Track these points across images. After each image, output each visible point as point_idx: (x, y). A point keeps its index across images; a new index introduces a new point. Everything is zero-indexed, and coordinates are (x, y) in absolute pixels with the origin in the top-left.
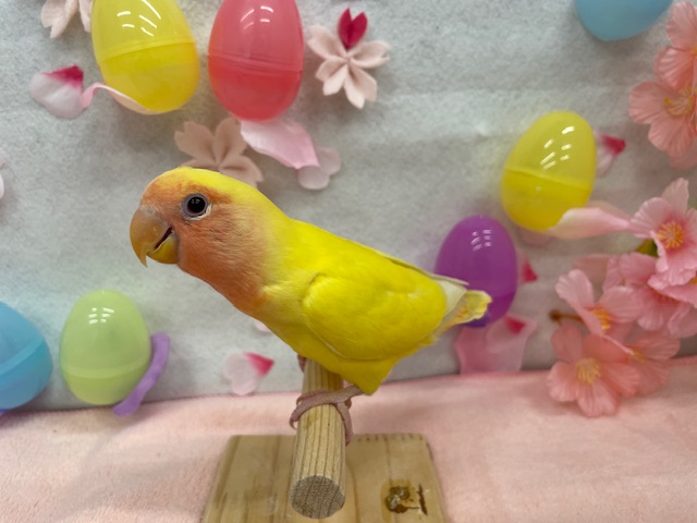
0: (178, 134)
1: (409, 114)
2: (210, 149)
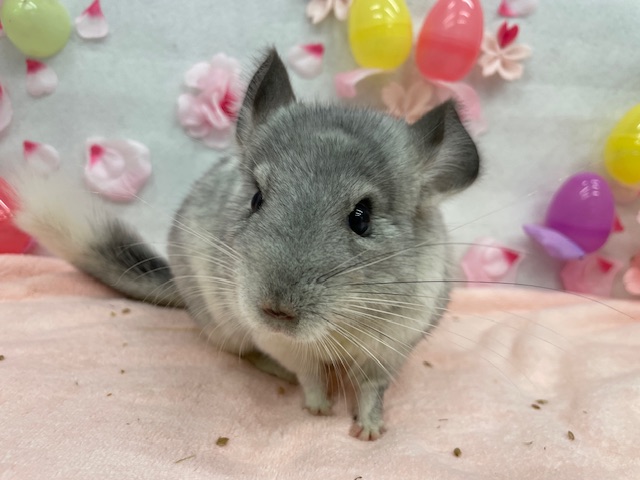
0: (385, 90)
2: (400, 104)
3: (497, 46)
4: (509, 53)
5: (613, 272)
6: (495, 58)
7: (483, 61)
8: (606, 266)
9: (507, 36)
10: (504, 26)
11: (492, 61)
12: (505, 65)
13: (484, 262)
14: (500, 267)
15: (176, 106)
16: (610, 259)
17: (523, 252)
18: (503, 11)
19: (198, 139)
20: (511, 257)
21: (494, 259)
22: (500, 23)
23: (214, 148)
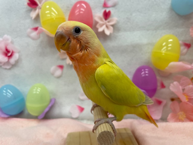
1: (123, 38)
3: (104, 20)
4: (109, 22)
5: (163, 104)
6: (103, 25)
7: (98, 26)
8: (159, 103)
9: (107, 15)
10: (105, 12)
11: (102, 25)
12: (107, 27)
16: (161, 99)
18: (105, 5)
22: (103, 10)
23: (6, 69)
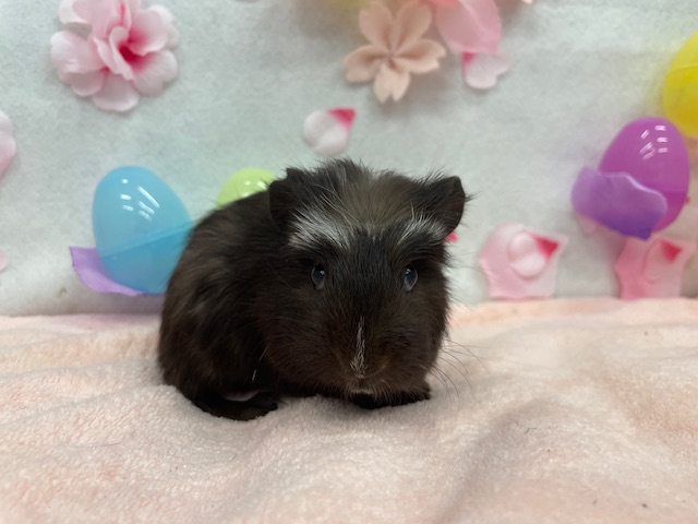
0: (363, 13)
1: (572, 24)
2: (386, 37)
5: (682, 258)
8: (672, 252)
13: (512, 256)
14: (534, 262)
15: (49, 48)
16: (676, 242)
17: (564, 241)
19: (87, 99)
20: (548, 247)
21: (526, 252)
23: (112, 112)
